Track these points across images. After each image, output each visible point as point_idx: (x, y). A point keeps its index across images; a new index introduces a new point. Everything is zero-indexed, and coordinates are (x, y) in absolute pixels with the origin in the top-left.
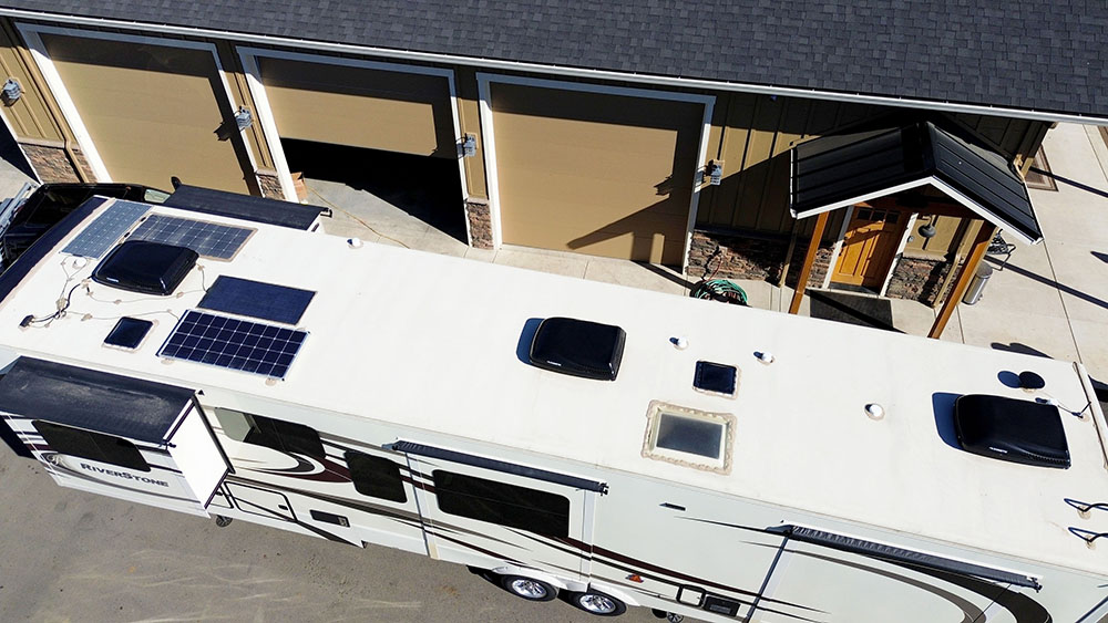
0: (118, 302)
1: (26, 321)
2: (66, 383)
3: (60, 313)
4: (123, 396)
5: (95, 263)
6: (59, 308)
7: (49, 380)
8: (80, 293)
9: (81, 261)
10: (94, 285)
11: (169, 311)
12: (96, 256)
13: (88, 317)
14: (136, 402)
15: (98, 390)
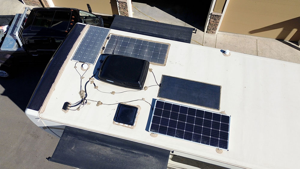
0: (113, 93)
1: (66, 106)
2: (96, 145)
3: (83, 101)
4: (130, 154)
5: (92, 67)
6: (82, 97)
7: (87, 142)
8: (90, 86)
9: (85, 66)
10: (97, 82)
11: (143, 99)
12: (92, 62)
13: (99, 103)
14: (139, 159)
15: (116, 150)
